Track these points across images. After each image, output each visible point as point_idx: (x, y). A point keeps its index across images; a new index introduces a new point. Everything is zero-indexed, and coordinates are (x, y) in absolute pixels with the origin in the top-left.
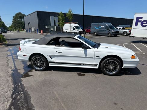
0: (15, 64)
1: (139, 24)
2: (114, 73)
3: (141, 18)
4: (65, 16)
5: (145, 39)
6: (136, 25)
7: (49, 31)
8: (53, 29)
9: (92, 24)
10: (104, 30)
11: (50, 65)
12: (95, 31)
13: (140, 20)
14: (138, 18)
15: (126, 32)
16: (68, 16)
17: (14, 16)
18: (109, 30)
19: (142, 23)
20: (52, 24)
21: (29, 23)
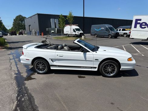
0: (17, 68)
1: (138, 26)
2: (112, 75)
3: (140, 20)
4: (65, 18)
5: (144, 40)
6: (135, 27)
7: (50, 33)
8: (53, 31)
9: (92, 26)
10: (104, 32)
11: (51, 68)
12: (95, 33)
13: (138, 22)
14: (137, 20)
15: (127, 33)
16: (69, 18)
17: (15, 19)
18: (109, 32)
19: (141, 25)
20: (53, 26)
21: (29, 26)
